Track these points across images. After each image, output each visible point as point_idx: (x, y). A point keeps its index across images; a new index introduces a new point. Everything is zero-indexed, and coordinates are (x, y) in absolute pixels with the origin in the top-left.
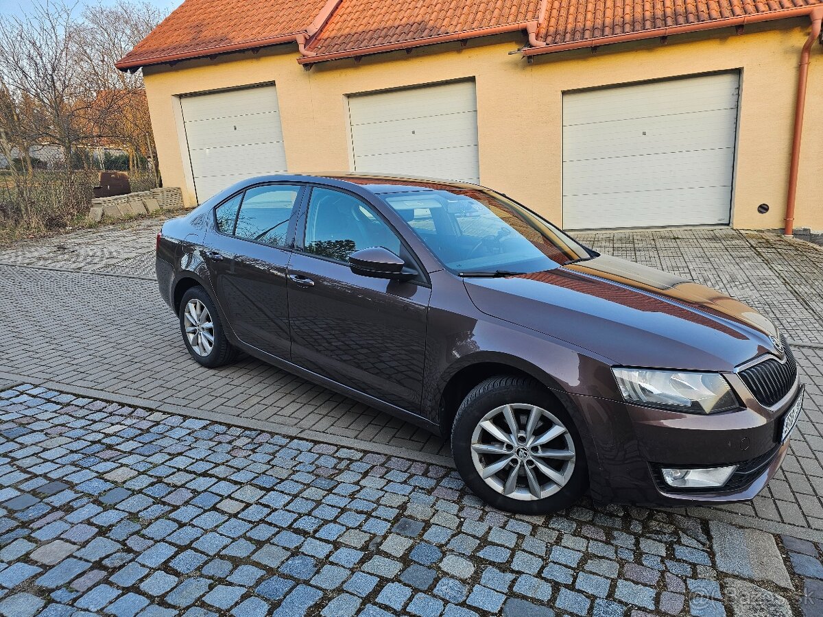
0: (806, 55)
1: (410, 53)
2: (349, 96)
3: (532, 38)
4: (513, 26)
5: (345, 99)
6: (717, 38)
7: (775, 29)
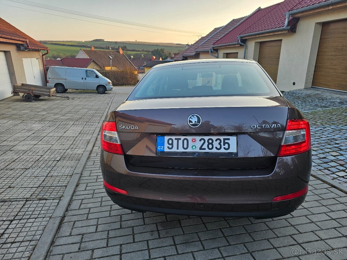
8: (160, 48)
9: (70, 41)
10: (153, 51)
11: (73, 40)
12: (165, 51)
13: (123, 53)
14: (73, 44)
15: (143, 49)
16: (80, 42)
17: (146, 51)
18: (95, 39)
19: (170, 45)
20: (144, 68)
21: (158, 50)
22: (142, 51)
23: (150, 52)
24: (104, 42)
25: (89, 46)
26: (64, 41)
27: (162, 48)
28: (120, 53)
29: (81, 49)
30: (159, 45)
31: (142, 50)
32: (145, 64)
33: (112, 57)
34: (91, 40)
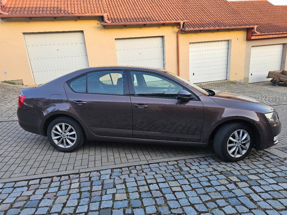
0: (178, 33)
1: (55, 19)
2: (24, 34)
3: (106, 19)
4: (99, 14)
5: (23, 34)
6: (157, 26)
7: (170, 26)
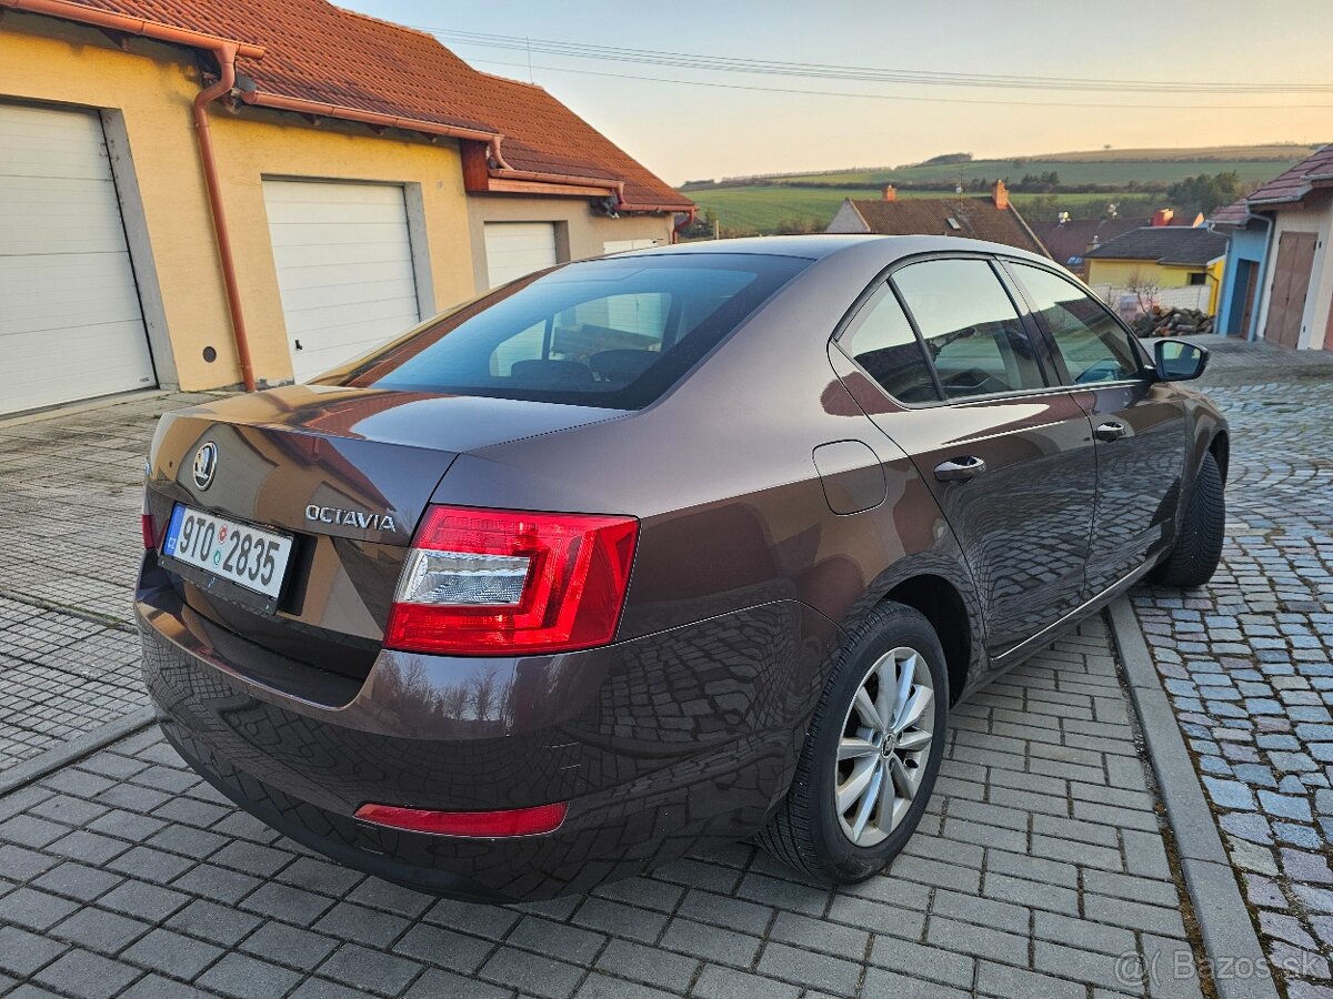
8: (1212, 172)
9: (847, 172)
10: (1177, 186)
11: (857, 167)
12: (1240, 184)
13: (1008, 205)
14: (858, 181)
15: (1131, 183)
16: (880, 169)
17: (1146, 190)
18: (937, 155)
19: (1275, 154)
20: (1089, 263)
21: (1201, 179)
22: (1125, 188)
23: (1161, 190)
24: (972, 166)
25: (910, 183)
26: (826, 174)
27: (1227, 169)
28: (995, 204)
29: (847, 200)
30: (1217, 156)
31: (1126, 184)
32: (1096, 246)
33: (959, 221)
34: (921, 162)
